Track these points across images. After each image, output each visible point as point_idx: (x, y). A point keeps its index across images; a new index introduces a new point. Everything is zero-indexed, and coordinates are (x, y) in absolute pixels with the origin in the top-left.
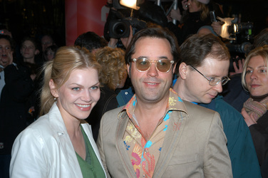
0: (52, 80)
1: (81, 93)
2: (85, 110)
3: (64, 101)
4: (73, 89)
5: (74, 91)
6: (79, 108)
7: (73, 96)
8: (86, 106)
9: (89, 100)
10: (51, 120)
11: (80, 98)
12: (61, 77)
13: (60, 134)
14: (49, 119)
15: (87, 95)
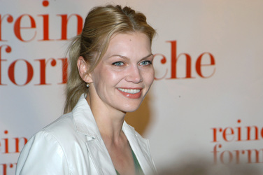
0: (81, 58)
1: (126, 70)
2: (132, 96)
3: (101, 85)
4: (114, 64)
5: (116, 68)
6: (124, 94)
7: (114, 75)
8: (135, 91)
9: (138, 79)
10: (75, 119)
11: (125, 78)
12: (96, 50)
13: (89, 139)
14: (72, 118)
15: (136, 72)
